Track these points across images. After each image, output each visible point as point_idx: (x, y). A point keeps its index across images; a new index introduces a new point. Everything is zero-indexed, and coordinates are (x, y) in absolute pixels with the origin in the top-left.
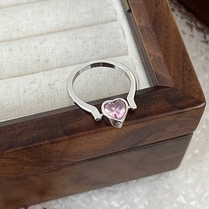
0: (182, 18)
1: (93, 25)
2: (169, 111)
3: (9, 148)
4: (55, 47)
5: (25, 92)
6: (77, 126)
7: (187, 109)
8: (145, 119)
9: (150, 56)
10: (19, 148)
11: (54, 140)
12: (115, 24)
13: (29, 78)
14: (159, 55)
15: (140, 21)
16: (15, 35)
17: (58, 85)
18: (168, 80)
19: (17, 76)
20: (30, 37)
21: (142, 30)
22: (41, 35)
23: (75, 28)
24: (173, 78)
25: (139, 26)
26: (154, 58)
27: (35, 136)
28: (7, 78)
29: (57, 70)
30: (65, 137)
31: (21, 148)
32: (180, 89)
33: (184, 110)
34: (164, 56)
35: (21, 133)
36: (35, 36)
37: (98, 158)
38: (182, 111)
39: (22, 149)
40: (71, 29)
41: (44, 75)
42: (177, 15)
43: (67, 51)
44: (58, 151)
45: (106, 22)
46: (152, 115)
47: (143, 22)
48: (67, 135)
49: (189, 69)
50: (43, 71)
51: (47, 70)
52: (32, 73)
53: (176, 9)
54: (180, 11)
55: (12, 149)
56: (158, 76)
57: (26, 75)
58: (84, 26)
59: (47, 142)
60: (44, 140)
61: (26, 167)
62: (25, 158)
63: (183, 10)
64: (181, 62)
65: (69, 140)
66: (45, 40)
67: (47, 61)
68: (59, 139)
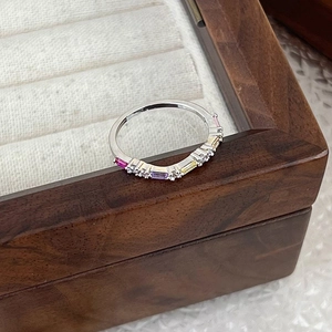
1: (146, 56)
2: (271, 164)
3: (24, 231)
4: (90, 91)
5: (44, 159)
6: (128, 193)
7: (300, 162)
8: (235, 179)
9: (237, 86)
10: (37, 231)
11: (93, 216)
12: (180, 52)
13: (50, 139)
14: (251, 82)
15: (219, 35)
16: (24, 76)
17: (96, 146)
18: (268, 119)
19: (30, 138)
20: (49, 77)
21: (223, 49)
22: (66, 73)
23: (119, 62)
24: (275, 115)
25: (218, 43)
26: (243, 88)
27: (62, 211)
28: (16, 141)
29: (92, 125)
30: (111, 211)
31: (43, 229)
32: (287, 131)
33: (295, 163)
34: (259, 83)
35: (40, 207)
36: (56, 76)
38: (291, 164)
39: (44, 232)
40: (112, 63)
41: (73, 133)
43: (108, 96)
44: (100, 236)
45: (166, 51)
46: (245, 171)
47: (223, 34)
48: (112, 207)
49: (298, 101)
50: (71, 127)
51: (77, 126)
52: (55, 132)
55: (27, 234)
56: (251, 116)
57: (43, 135)
58: (134, 58)
59: (81, 219)
60: (77, 217)
61: (50, 266)
62: (49, 249)
64: (286, 92)
65: (117, 215)
66: (73, 81)
67: (76, 112)
68: (101, 214)
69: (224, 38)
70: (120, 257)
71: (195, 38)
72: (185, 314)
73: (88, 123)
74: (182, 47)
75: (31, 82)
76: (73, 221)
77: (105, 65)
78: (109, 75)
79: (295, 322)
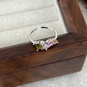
0: (83, 5)
1: (43, 8)
2: (75, 43)
3: (4, 59)
4: (27, 17)
5: (13, 36)
6: (34, 50)
7: (83, 43)
8: (64, 47)
9: (67, 20)
11: (24, 56)
12: (53, 7)
13: (15, 31)
14: (71, 19)
15: (63, 4)
16: (9, 12)
18: (75, 30)
19: (10, 30)
20: (16, 13)
22: (21, 12)
24: (77, 29)
25: (63, 7)
26: (69, 20)
27: (15, 54)
28: (6, 31)
29: (27, 27)
30: (29, 55)
31: (9, 59)
32: (80, 34)
34: (73, 19)
35: (9, 53)
36: (18, 13)
37: (44, 65)
40: (34, 10)
41: (22, 29)
42: (80, 4)
43: (32, 19)
44: (26, 61)
45: (49, 7)
46: (67, 45)
47: (64, 4)
48: (29, 54)
49: (84, 25)
50: (21, 27)
51: (23, 27)
52: (17, 29)
53: (80, 1)
54: (82, 2)
55: (5, 60)
56: (71, 28)
57: (14, 29)
59: (20, 57)
60: (19, 56)
61: (12, 68)
62: (11, 64)
63: (83, 2)
64: (81, 22)
65: (30, 56)
66: (23, 14)
67: (23, 23)
68: (26, 55)
69: (64, 6)
70: (32, 66)
71: (57, 4)
72: (50, 80)
73: (26, 26)
74: (54, 6)
75: (11, 14)
76: (18, 57)
77: (32, 10)
78: (33, 13)
79: (81, 83)
